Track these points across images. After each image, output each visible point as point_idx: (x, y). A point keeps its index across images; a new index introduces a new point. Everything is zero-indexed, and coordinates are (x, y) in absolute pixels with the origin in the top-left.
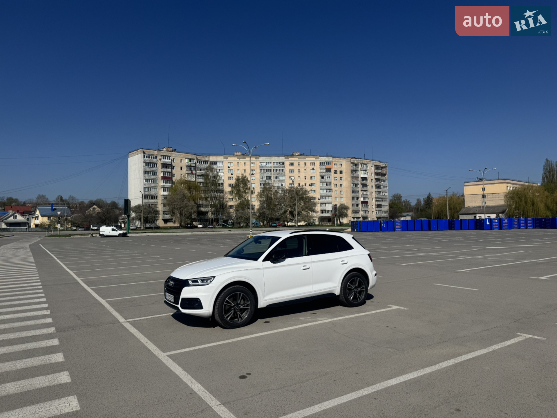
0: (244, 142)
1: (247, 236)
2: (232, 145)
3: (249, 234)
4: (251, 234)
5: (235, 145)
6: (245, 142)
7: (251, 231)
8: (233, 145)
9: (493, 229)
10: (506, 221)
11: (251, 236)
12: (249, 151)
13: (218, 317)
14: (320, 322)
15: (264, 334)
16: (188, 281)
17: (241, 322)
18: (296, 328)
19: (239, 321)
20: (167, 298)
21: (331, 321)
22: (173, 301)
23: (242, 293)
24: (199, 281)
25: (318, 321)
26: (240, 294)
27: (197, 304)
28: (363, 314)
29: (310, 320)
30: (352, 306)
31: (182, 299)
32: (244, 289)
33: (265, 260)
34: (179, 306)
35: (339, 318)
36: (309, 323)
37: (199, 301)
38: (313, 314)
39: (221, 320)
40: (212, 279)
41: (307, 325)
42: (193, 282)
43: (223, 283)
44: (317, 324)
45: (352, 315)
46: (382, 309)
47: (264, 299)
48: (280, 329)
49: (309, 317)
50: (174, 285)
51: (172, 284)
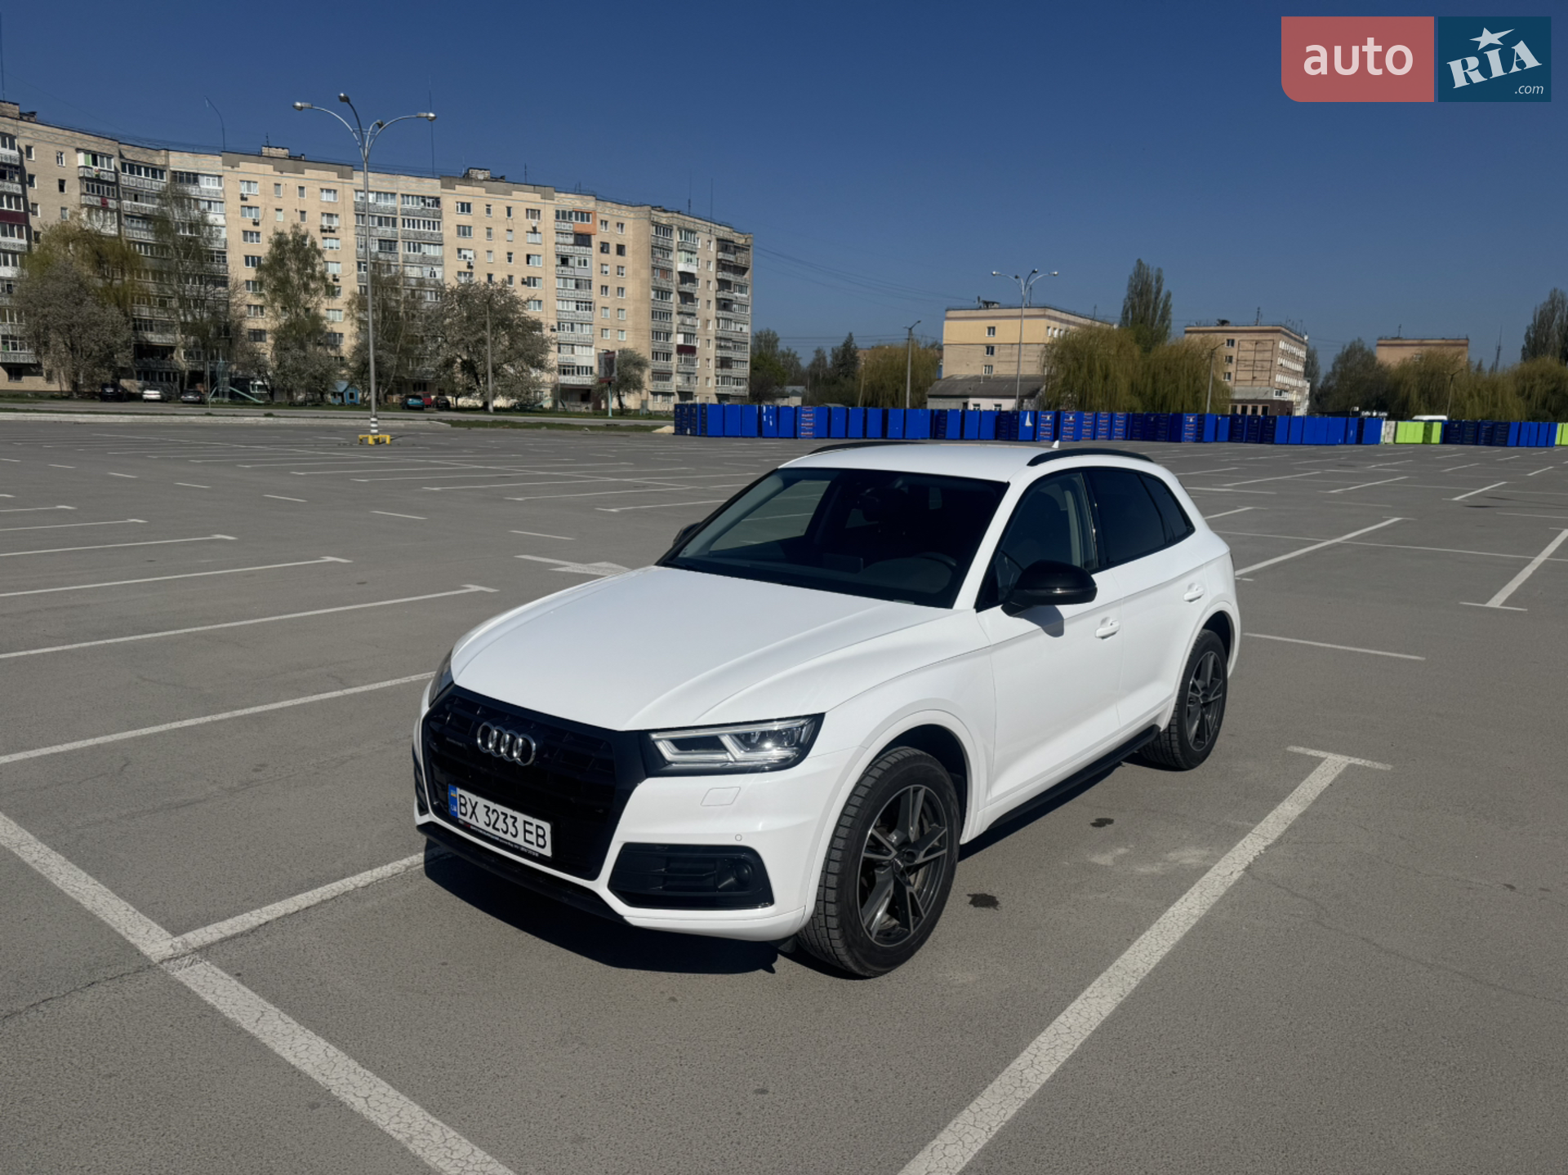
0: (342, 99)
1: (361, 436)
2: (294, 107)
3: (367, 430)
4: (375, 431)
5: (303, 105)
6: (346, 100)
7: (373, 419)
8: (298, 104)
9: (1039, 440)
10: (1071, 418)
11: (376, 437)
12: (362, 135)
13: (835, 934)
14: (1217, 883)
15: (1106, 1014)
16: (653, 744)
17: (915, 934)
18: (1177, 939)
19: (909, 929)
20: (473, 821)
21: (1248, 869)
22: (547, 852)
23: (924, 787)
24: (727, 741)
25: (1204, 878)
26: (916, 791)
27: (732, 880)
28: (1289, 809)
29: (1155, 869)
30: (1191, 767)
31: (629, 849)
32: (928, 765)
33: (982, 603)
34: (600, 887)
35: (1243, 841)
36: (1184, 897)
37: (744, 862)
38: (1100, 823)
39: (849, 947)
40: (804, 730)
41: (1196, 912)
42: (682, 745)
43: (864, 747)
44: (1223, 898)
45: (1262, 820)
46: (1312, 776)
47: (989, 798)
48: (1123, 956)
49: (1122, 851)
50: (533, 754)
51: (520, 750)
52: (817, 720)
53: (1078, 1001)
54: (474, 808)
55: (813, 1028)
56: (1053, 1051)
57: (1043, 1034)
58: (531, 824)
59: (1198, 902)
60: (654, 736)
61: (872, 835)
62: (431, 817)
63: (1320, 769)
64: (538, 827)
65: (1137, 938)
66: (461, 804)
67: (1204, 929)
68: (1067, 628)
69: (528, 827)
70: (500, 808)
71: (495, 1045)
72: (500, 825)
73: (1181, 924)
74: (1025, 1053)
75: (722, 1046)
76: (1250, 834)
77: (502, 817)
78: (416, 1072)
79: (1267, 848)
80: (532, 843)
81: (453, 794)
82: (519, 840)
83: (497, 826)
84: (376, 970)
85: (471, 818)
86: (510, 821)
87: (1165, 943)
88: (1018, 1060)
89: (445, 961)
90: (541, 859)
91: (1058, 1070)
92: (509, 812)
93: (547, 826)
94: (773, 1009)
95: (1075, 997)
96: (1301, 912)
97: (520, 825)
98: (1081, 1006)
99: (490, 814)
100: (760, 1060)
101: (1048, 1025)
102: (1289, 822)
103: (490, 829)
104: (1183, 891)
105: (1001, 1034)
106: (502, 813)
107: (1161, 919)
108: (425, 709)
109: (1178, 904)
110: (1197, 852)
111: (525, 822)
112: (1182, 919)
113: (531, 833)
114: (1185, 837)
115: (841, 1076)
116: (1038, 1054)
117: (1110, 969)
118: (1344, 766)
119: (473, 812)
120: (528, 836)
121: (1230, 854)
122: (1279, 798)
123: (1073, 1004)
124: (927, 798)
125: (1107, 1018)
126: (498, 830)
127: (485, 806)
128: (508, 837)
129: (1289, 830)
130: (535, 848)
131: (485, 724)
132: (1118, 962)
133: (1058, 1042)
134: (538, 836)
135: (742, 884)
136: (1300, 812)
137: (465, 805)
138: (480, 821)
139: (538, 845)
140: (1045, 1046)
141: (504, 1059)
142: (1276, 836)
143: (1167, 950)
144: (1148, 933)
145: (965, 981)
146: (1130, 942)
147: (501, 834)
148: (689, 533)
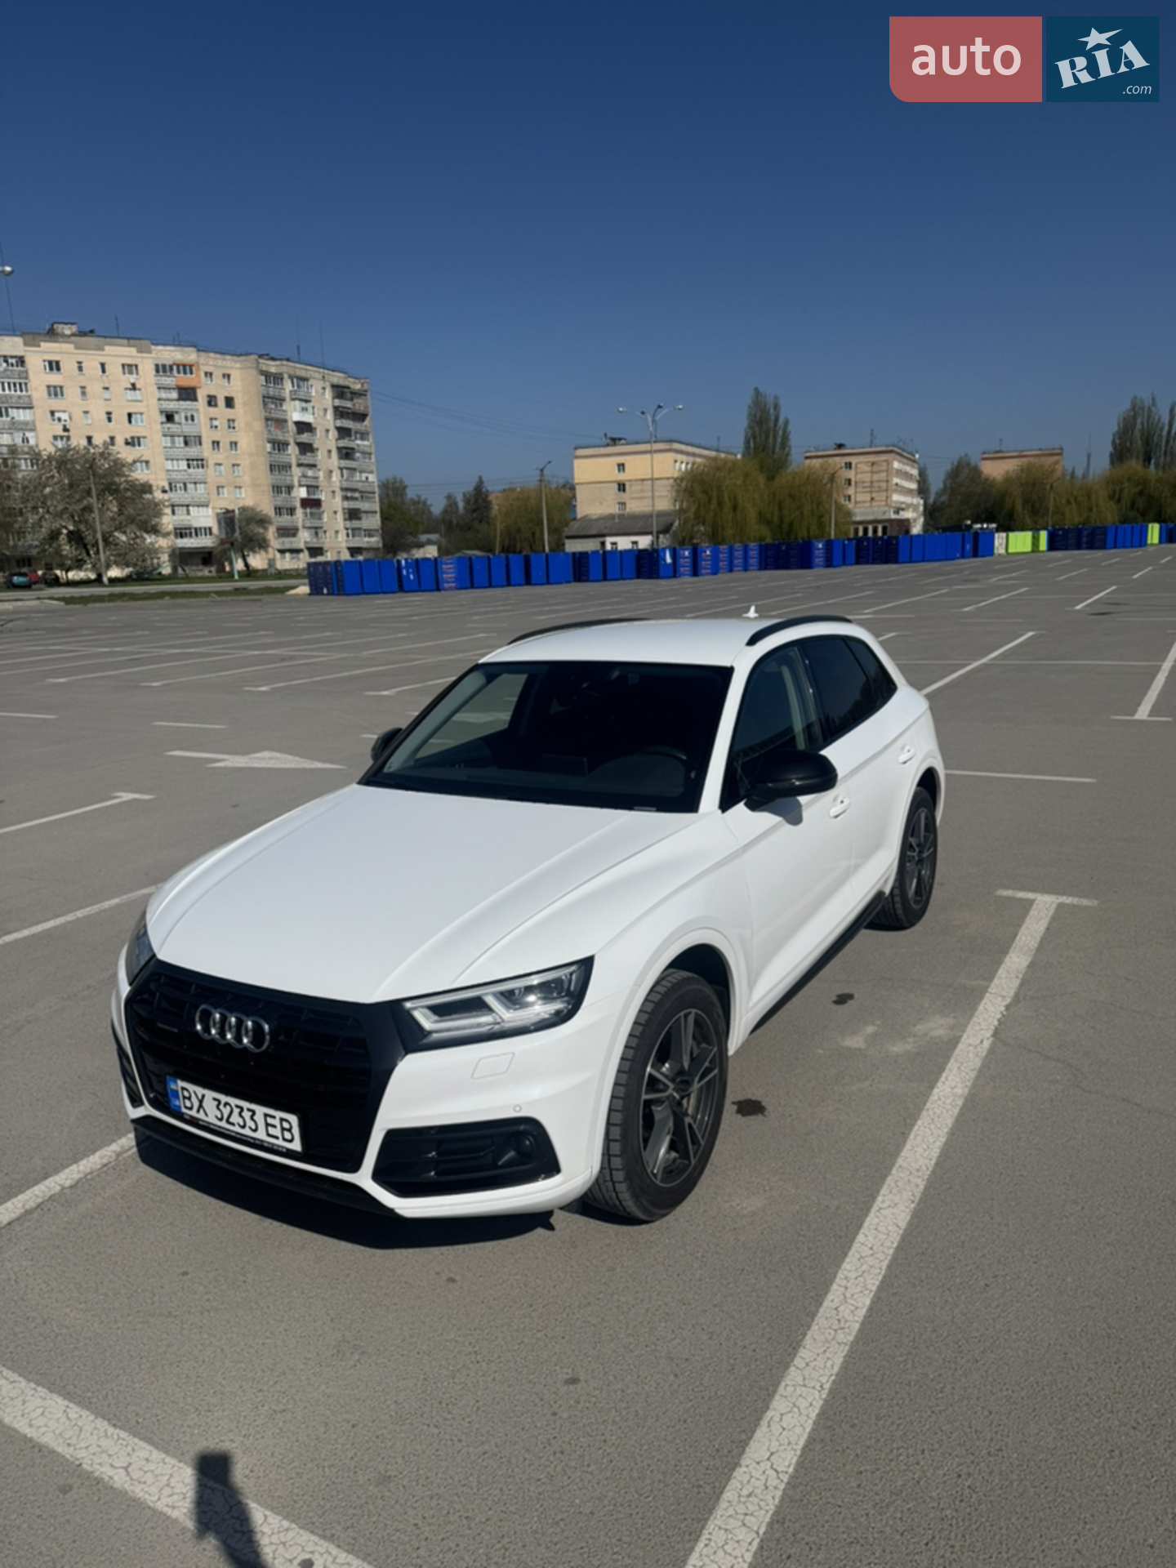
9: (680, 576)
10: (708, 553)
13: (622, 1187)
14: (971, 1054)
15: (903, 1225)
16: (408, 1014)
17: (695, 1165)
18: (950, 1126)
19: (689, 1159)
20: (201, 1116)
21: (995, 1034)
22: (296, 1146)
23: (694, 1011)
24: (491, 1000)
25: (957, 1051)
26: (686, 1016)
27: (512, 1154)
28: (1016, 962)
29: (908, 1047)
30: (912, 925)
31: (393, 1136)
32: (695, 986)
33: (726, 804)
34: (364, 1179)
35: (983, 1003)
36: (944, 1075)
37: (525, 1134)
38: (842, 999)
39: (636, 1197)
40: (574, 977)
41: (959, 1091)
42: (441, 1011)
43: (638, 985)
44: (980, 1071)
45: (994, 976)
46: (1028, 921)
47: (751, 1004)
48: (903, 1154)
49: (870, 1029)
50: (268, 1037)
51: (250, 1034)
52: (586, 964)
53: (872, 1214)
54: (201, 1102)
55: (610, 1291)
56: (861, 1279)
57: (848, 1260)
58: (274, 1117)
59: (958, 1080)
60: (408, 1005)
61: (650, 1075)
62: (146, 1110)
63: (1033, 912)
64: (282, 1120)
65: (910, 1130)
66: (184, 1097)
67: (972, 1108)
68: (806, 814)
69: (270, 1120)
70: (233, 1101)
71: (263, 1371)
72: (235, 1118)
73: (949, 1107)
74: (835, 1287)
75: (518, 1331)
76: (987, 995)
77: (236, 1111)
78: (179, 1422)
79: (1008, 1007)
80: (277, 1138)
81: (173, 1086)
82: (261, 1135)
83: (231, 1120)
84: (106, 1295)
85: (198, 1111)
86: (247, 1115)
87: (939, 1132)
88: (830, 1296)
89: (184, 1269)
90: (290, 1154)
91: (873, 1302)
92: (245, 1104)
93: (293, 1119)
94: (562, 1276)
95: (868, 1210)
96: (1058, 1077)
97: (259, 1118)
98: (876, 1220)
99: (221, 1107)
100: (562, 1341)
101: (850, 1248)
102: (1021, 976)
103: (223, 1124)
104: (941, 1069)
105: (805, 1266)
106: (237, 1106)
107: (928, 1105)
108: (125, 989)
109: (939, 1084)
110: (942, 1022)
111: (266, 1115)
112: (948, 1101)
113: (274, 1126)
114: (927, 1005)
115: (653, 1347)
116: (849, 1285)
117: (894, 1171)
118: (1054, 906)
119: (201, 1106)
120: (271, 1131)
121: (974, 1019)
122: (1003, 950)
123: (868, 1219)
124: (697, 1023)
125: (905, 1230)
126: (233, 1124)
127: (215, 1099)
128: (247, 1132)
129: (1021, 985)
130: (280, 1142)
131: (203, 1007)
132: (900, 1161)
133: (865, 1267)
134: (283, 1129)
135: (524, 1156)
136: (1026, 963)
137: (189, 1098)
138: (211, 1115)
139: (284, 1140)
140: (853, 1275)
141: (278, 1387)
142: (1012, 993)
143: (943, 1140)
144: (919, 1122)
145: (753, 1208)
146: (905, 1136)
147: (237, 1129)
148: (389, 741)
